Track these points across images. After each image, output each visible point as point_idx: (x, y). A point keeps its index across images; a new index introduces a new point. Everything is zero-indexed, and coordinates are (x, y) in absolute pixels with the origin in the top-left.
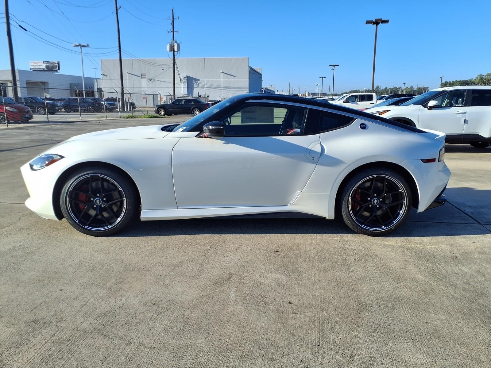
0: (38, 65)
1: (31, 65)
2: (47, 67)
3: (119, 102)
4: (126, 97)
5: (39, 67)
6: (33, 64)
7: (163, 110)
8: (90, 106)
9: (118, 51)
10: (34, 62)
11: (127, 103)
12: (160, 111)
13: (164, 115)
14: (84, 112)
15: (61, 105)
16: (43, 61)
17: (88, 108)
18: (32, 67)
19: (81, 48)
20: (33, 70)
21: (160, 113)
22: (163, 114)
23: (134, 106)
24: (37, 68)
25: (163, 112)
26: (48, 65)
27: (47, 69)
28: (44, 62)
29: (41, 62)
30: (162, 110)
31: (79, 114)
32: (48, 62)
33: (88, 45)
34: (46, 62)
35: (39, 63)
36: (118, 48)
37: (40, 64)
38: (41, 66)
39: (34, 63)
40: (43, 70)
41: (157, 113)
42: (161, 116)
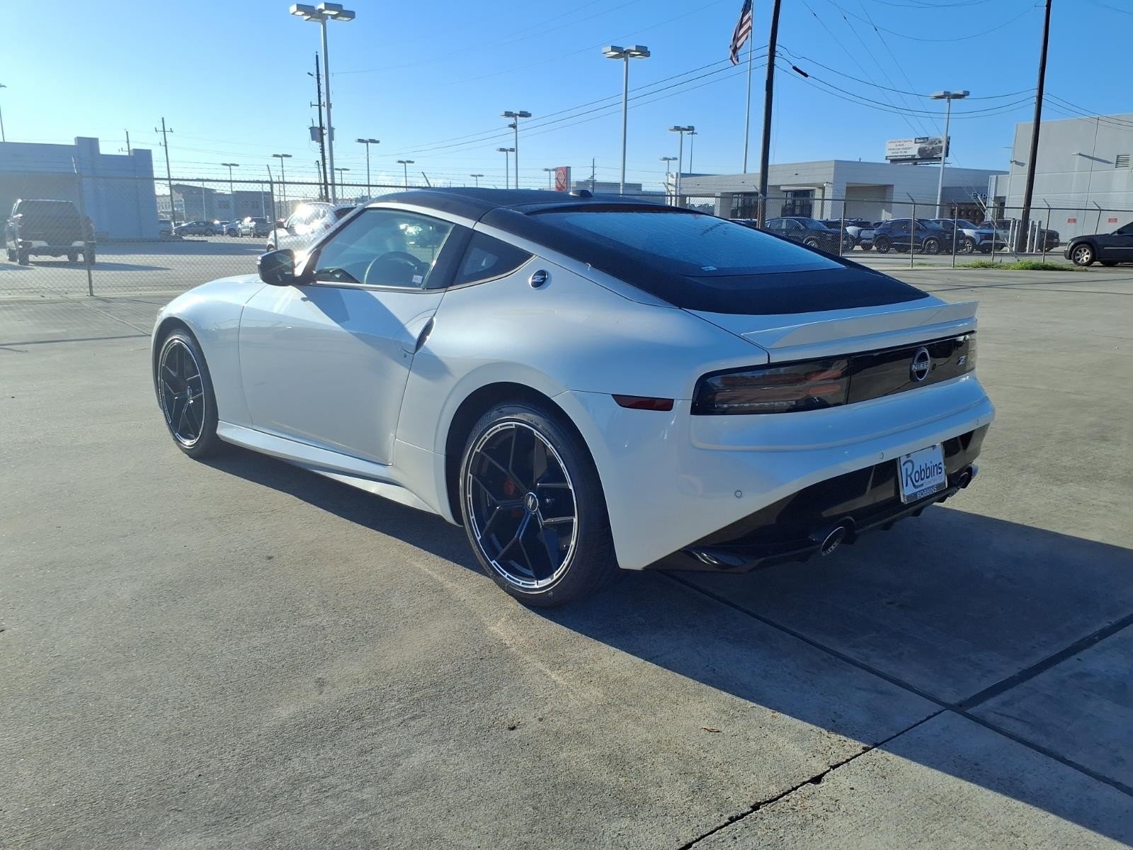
0: (903, 149)
1: (889, 149)
2: (921, 151)
3: (1014, 229)
4: (1033, 216)
5: (906, 152)
6: (893, 146)
7: (1087, 251)
8: (933, 239)
9: (1035, 100)
10: (895, 142)
11: (1033, 230)
12: (1078, 252)
13: (1089, 264)
14: (920, 253)
15: (872, 236)
16: (915, 139)
17: (925, 243)
18: (889, 153)
19: (949, 101)
20: (892, 161)
21: (1077, 258)
22: (1085, 261)
23: (1056, 240)
24: (900, 154)
25: (1087, 256)
26: (923, 145)
27: (920, 155)
28: (917, 141)
29: (911, 141)
30: (1085, 251)
31: (910, 256)
32: (926, 140)
33: (966, 93)
34: (920, 141)
35: (905, 144)
36: (1036, 93)
37: (907, 145)
38: (908, 151)
39: (895, 144)
40: (913, 159)
41: (1070, 259)
42: (1079, 265)
